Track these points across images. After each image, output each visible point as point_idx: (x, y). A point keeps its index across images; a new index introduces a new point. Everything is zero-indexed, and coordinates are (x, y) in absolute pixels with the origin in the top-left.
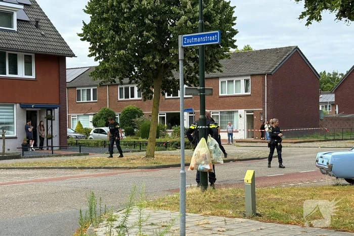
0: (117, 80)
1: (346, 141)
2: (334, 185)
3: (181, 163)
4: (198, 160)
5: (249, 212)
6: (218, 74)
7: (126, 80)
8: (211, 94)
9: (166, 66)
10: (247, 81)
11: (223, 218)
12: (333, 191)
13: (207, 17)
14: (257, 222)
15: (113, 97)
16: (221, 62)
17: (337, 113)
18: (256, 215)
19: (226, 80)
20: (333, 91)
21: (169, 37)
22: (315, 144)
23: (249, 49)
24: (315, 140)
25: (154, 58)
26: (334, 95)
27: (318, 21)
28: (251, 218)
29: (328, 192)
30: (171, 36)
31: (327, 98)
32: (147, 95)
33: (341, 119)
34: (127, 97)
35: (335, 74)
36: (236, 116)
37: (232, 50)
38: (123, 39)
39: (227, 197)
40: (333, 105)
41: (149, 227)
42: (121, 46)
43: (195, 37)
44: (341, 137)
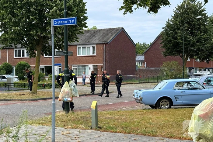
0: (13, 45)
1: (151, 84)
2: (143, 109)
3: (53, 97)
4: (63, 95)
5: (94, 126)
6: (76, 43)
7: (19, 46)
8: (72, 55)
9: (44, 37)
10: (94, 48)
11: (78, 130)
12: (143, 113)
13: (70, 8)
14: (99, 132)
15: (11, 56)
16: (78, 36)
17: (146, 67)
18: (98, 128)
19: (81, 46)
20: (144, 54)
21: (46, 20)
22: (133, 85)
23: (95, 28)
24: (133, 83)
25: (37, 32)
26: (144, 57)
28: (95, 129)
29: (140, 113)
30: (47, 19)
31: (140, 58)
32: (32, 55)
33: (148, 71)
34: (20, 56)
35: (144, 44)
36: (87, 68)
37: (84, 29)
38: (17, 20)
39: (81, 117)
40: (144, 62)
41: (33, 136)
42: (16, 24)
43: (61, 20)
44: (147, 81)
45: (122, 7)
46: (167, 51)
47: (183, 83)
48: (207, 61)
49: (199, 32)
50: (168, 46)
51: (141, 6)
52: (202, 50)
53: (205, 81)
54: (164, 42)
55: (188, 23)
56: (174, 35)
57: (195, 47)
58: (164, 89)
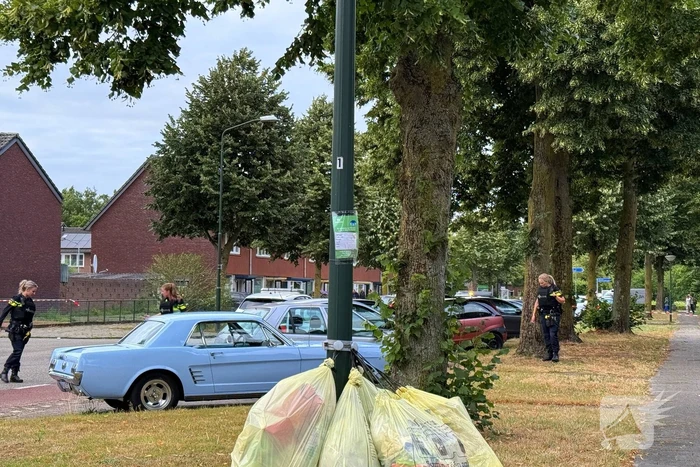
1: (111, 326)
2: (84, 413)
12: (82, 425)
17: (95, 270)
20: (88, 228)
22: (50, 332)
24: (50, 323)
26: (89, 236)
27: (44, 87)
29: (71, 427)
31: (76, 240)
33: (100, 283)
35: (90, 195)
40: (88, 254)
44: (100, 319)
45: (16, 67)
46: (167, 221)
47: (218, 324)
48: (293, 258)
49: (269, 165)
50: (171, 205)
52: (278, 221)
53: (284, 321)
54: (157, 191)
55: (235, 134)
56: (191, 169)
57: (254, 210)
58: (152, 345)
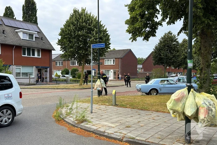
0: (70, 59)
2: (141, 95)
3: (91, 87)
4: (97, 86)
5: (114, 104)
6: (104, 57)
7: (73, 59)
8: (102, 64)
9: (87, 54)
10: (114, 60)
11: (105, 106)
12: (141, 97)
13: (101, 38)
14: (116, 107)
15: (68, 65)
16: (105, 53)
17: (143, 71)
18: (116, 105)
19: (107, 60)
20: (142, 64)
21: (88, 45)
22: (136, 82)
23: (114, 49)
24: (136, 80)
25: (83, 52)
26: (142, 66)
28: (114, 106)
29: (140, 97)
30: (89, 44)
31: (140, 66)
32: (80, 64)
33: (144, 73)
34: (73, 65)
35: (142, 58)
36: (110, 72)
37: (109, 50)
38: (72, 45)
39: (106, 99)
40: (142, 69)
41: (80, 109)
42: (71, 47)
43: (96, 45)
45: (131, 38)
46: (155, 63)
47: (165, 81)
48: (178, 69)
49: (174, 52)
50: (156, 60)
51: (140, 36)
52: (176, 62)
53: (177, 80)
54: (153, 57)
55: (168, 46)
56: (160, 53)
57: (171, 60)
58: (153, 84)
